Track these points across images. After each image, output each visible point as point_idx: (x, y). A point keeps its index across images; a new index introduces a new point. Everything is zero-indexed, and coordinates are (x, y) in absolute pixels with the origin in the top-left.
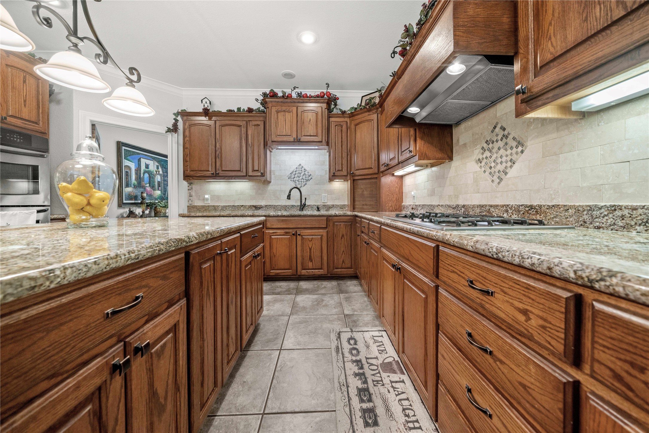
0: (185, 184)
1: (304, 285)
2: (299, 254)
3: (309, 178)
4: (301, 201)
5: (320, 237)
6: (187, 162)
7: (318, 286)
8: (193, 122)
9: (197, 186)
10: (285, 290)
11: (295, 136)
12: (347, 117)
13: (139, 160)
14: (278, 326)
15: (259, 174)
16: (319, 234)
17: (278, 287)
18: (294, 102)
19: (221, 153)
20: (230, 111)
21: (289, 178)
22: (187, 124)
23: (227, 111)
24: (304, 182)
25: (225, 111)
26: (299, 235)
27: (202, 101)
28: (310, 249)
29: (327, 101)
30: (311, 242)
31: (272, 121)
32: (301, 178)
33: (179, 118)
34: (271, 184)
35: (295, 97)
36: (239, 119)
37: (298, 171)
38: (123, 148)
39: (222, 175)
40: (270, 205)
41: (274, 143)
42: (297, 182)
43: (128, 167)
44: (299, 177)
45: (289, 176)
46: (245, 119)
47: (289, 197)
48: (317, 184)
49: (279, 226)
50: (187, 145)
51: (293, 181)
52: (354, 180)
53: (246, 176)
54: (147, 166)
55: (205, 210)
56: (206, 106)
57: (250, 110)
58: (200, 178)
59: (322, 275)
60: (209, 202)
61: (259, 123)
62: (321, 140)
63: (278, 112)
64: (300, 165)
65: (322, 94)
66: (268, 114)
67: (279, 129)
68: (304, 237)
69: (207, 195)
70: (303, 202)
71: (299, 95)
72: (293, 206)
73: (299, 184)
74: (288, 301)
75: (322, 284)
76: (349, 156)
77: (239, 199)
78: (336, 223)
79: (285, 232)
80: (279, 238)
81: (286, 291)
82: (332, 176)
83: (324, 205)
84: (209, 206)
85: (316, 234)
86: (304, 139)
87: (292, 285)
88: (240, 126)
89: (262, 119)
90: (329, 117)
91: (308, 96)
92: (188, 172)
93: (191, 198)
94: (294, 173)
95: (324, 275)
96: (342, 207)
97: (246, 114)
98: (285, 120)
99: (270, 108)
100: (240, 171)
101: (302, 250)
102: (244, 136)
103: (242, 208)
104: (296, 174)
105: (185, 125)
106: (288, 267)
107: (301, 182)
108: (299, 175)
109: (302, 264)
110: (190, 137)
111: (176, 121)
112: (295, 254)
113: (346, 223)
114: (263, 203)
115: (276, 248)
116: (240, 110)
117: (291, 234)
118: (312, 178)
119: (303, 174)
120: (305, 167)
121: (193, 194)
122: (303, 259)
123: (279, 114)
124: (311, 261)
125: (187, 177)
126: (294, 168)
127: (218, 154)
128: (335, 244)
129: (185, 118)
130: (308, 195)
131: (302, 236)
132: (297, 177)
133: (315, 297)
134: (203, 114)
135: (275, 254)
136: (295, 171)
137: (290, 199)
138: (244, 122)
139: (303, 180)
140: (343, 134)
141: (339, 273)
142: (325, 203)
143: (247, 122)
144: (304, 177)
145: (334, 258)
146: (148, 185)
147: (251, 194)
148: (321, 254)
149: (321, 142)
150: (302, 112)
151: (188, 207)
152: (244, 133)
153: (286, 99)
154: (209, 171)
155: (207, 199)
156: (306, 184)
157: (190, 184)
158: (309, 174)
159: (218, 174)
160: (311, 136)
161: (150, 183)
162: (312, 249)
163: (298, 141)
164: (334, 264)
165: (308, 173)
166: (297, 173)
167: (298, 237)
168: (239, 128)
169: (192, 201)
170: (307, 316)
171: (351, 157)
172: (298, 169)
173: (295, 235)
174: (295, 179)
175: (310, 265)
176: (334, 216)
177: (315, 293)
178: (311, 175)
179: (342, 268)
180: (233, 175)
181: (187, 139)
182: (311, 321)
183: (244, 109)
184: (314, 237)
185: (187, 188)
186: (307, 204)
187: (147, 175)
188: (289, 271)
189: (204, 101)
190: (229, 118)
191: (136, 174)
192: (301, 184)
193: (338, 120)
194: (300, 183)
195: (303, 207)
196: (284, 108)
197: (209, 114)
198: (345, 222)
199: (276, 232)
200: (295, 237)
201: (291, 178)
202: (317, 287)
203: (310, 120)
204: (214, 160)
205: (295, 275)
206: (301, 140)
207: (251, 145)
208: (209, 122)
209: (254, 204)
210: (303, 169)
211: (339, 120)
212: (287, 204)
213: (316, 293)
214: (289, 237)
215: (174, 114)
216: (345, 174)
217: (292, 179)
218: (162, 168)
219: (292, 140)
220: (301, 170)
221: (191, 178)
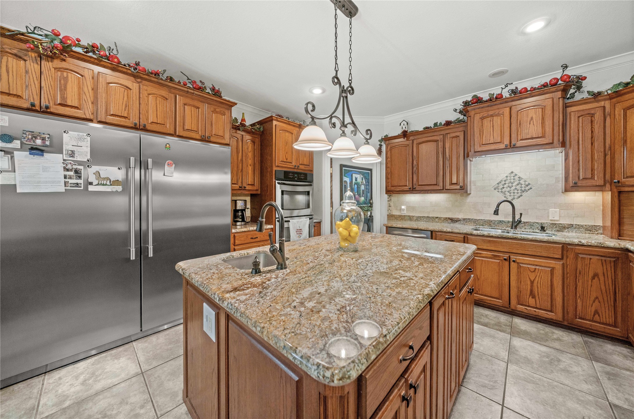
0: (386, 196)
1: (520, 323)
2: (513, 283)
3: (527, 188)
4: (514, 217)
5: (550, 269)
6: (388, 179)
7: (546, 334)
8: (394, 145)
9: (395, 198)
10: (493, 322)
11: (507, 142)
12: (605, 100)
13: (352, 176)
14: (494, 371)
15: (458, 187)
16: (548, 265)
17: (483, 315)
18: (506, 102)
19: (418, 169)
20: (427, 128)
21: (495, 189)
22: (389, 147)
23: (424, 129)
24: (518, 193)
25: (422, 129)
26: (514, 261)
27: (400, 124)
28: (532, 282)
29: (562, 87)
30: (533, 273)
31: (476, 130)
32: (514, 188)
33: (383, 143)
34: (471, 196)
35: (508, 96)
36: (436, 134)
37: (509, 181)
38: (344, 168)
39: (419, 189)
40: (469, 219)
41: (477, 153)
42: (507, 193)
43: (346, 182)
44: (510, 188)
45: (495, 186)
46: (442, 133)
47: (496, 212)
48: (540, 196)
49: (485, 247)
50: (389, 165)
51: (502, 192)
52: (620, 193)
53: (443, 189)
54: (356, 179)
55: (402, 219)
56: (404, 129)
57: (448, 123)
58: (400, 192)
59: (552, 319)
60: (405, 212)
61: (457, 134)
62: (551, 141)
63: (482, 119)
64: (512, 172)
65: (554, 81)
66: (469, 123)
67: (484, 137)
68: (522, 265)
69: (403, 206)
70: (517, 219)
71: (514, 92)
72: (500, 221)
73: (510, 196)
74: (501, 340)
75: (553, 333)
76: (608, 158)
77: (433, 211)
78: (581, 256)
79: (493, 255)
80: (485, 261)
81: (496, 325)
82: (572, 186)
83: (552, 224)
84: (405, 216)
85: (543, 265)
86: (520, 143)
87: (503, 318)
88: (436, 141)
89: (461, 129)
90: (566, 107)
91: (529, 89)
92: (390, 188)
93: (390, 208)
94: (503, 182)
95: (555, 320)
96: (591, 229)
97: (443, 128)
98: (493, 126)
99: (472, 116)
100: (436, 185)
101: (519, 281)
102: (441, 150)
103: (437, 220)
104: (505, 184)
105: (387, 148)
106: (497, 295)
107: (514, 193)
108: (510, 185)
109: (518, 296)
110: (391, 158)
111: (381, 145)
112: (507, 283)
113: (603, 258)
114: (460, 216)
115: (481, 272)
116: (437, 125)
117: (502, 259)
118: (531, 188)
119: (516, 183)
120: (520, 175)
121: (392, 204)
122: (519, 291)
123: (485, 121)
124: (534, 297)
125: (389, 192)
126: (503, 177)
127: (415, 171)
128: (580, 284)
129: (387, 142)
130: (525, 210)
131: (518, 263)
132: (507, 188)
133: (544, 349)
134: (402, 136)
135: (479, 276)
136: (504, 180)
137: (497, 214)
138: (441, 136)
139: (516, 191)
140: (596, 127)
141: (587, 327)
142: (554, 220)
143: (444, 136)
144: (518, 187)
145: (576, 303)
146: (356, 194)
147: (447, 205)
148: (551, 292)
149: (552, 143)
150: (518, 111)
151: (388, 215)
152: (441, 147)
153: (496, 101)
154: (406, 186)
155: (403, 210)
156: (521, 195)
157: (390, 196)
158: (527, 183)
159: (415, 188)
160: (532, 138)
161: (357, 192)
162: (536, 282)
163: (511, 147)
164: (576, 311)
165: (525, 181)
166: (507, 182)
167: (512, 263)
168: (436, 143)
169: (391, 211)
170: (535, 375)
171: (613, 158)
172: (509, 178)
173: (509, 260)
174: (503, 190)
175: (532, 301)
176: (578, 245)
177: (541, 343)
178: (529, 184)
179: (593, 321)
180: (430, 189)
181: (389, 159)
182: (543, 386)
183: (441, 123)
184: (537, 267)
185: (387, 200)
186: (523, 220)
187: (356, 186)
188: (498, 300)
189: (402, 124)
190: (426, 135)
191: (350, 186)
192: (515, 196)
193: (585, 108)
194: (512, 194)
195: (516, 224)
196: (491, 113)
197: (407, 135)
198: (602, 256)
199: (480, 253)
200: (507, 263)
201: (498, 189)
202: (543, 334)
203: (532, 118)
204: (411, 176)
205: (507, 308)
206: (517, 145)
207: (448, 159)
208: (407, 143)
209: (450, 217)
210: (516, 177)
211: (588, 108)
212: (492, 219)
213: (544, 344)
214: (498, 261)
215: (379, 141)
216: (601, 182)
217: (500, 190)
218: (365, 179)
219: (504, 147)
220: (514, 179)
221: (391, 193)
